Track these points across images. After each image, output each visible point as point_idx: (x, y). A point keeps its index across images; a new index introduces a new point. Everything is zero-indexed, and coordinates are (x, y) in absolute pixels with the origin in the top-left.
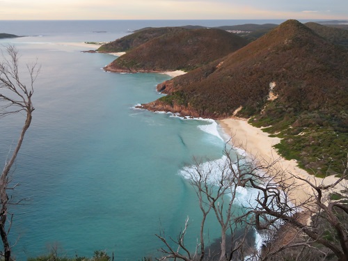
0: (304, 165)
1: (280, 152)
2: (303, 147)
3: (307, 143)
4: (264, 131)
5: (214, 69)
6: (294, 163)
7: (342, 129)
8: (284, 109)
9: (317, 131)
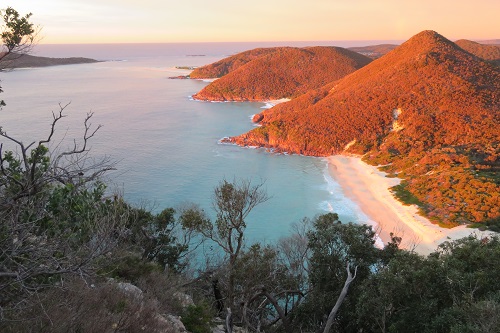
0: (427, 212)
1: (397, 196)
2: (430, 190)
3: (435, 185)
4: (382, 169)
5: (326, 94)
6: (414, 208)
7: (483, 167)
8: (411, 143)
9: (450, 169)
